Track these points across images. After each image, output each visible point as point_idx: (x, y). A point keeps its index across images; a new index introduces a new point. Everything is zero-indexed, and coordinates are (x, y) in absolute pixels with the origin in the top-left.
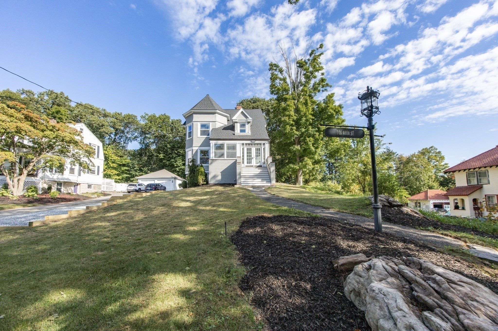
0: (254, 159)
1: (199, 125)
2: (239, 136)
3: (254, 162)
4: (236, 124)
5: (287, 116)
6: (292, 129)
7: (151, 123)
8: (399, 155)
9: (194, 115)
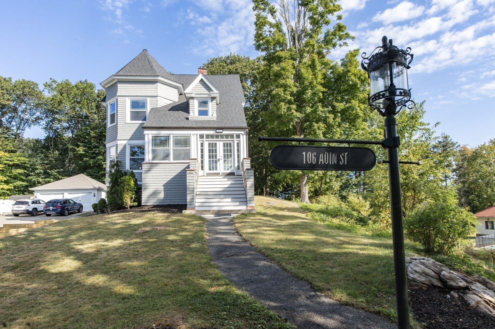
0: (222, 161)
1: (128, 102)
2: (196, 122)
3: (221, 168)
4: (191, 101)
5: (281, 86)
6: (289, 109)
7: (61, 95)
8: (461, 146)
9: (119, 85)
